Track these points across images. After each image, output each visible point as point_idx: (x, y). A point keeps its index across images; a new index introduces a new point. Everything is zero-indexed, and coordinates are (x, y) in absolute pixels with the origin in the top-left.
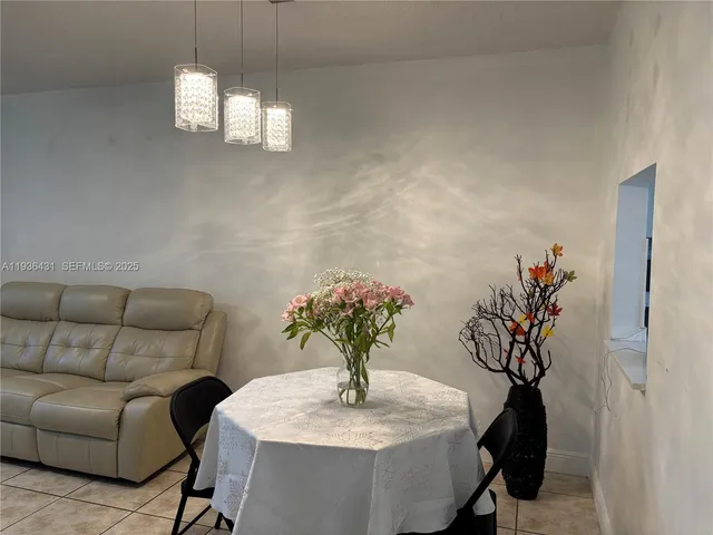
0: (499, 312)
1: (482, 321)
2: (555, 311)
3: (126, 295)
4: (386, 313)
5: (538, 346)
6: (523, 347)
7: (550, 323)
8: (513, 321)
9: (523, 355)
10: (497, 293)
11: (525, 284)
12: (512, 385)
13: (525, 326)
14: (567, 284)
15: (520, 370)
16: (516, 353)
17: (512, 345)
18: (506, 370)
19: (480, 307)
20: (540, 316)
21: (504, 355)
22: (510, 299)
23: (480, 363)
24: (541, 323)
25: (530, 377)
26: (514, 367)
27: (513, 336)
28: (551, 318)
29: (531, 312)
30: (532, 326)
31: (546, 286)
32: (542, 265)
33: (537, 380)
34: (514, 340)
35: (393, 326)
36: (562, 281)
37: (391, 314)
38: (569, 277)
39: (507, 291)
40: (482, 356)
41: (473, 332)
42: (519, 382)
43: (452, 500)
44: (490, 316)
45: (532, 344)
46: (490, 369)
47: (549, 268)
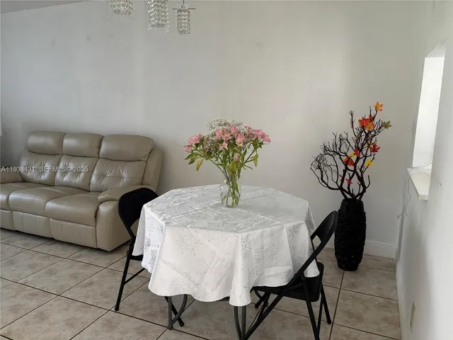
0: (338, 150)
1: (326, 156)
2: (375, 149)
3: (101, 139)
4: (252, 147)
5: (362, 173)
6: (351, 173)
7: (372, 157)
8: (347, 155)
9: (351, 178)
10: (338, 137)
11: (355, 131)
12: (344, 198)
13: (354, 159)
14: (384, 131)
15: (349, 188)
16: (347, 177)
17: (345, 172)
18: (341, 188)
19: (325, 147)
20: (364, 152)
21: (340, 178)
22: (346, 142)
23: (323, 184)
24: (366, 157)
25: (356, 193)
26: (345, 186)
27: (346, 166)
28: (372, 153)
29: (358, 150)
30: (358, 159)
31: (370, 132)
32: (367, 117)
33: (361, 195)
34: (347, 168)
35: (257, 156)
36: (380, 128)
37: (256, 149)
38: (386, 125)
39: (344, 136)
40: (325, 179)
41: (319, 164)
42: (349, 196)
43: (290, 267)
44: (332, 153)
45: (358, 171)
46: (330, 188)
47: (372, 119)
